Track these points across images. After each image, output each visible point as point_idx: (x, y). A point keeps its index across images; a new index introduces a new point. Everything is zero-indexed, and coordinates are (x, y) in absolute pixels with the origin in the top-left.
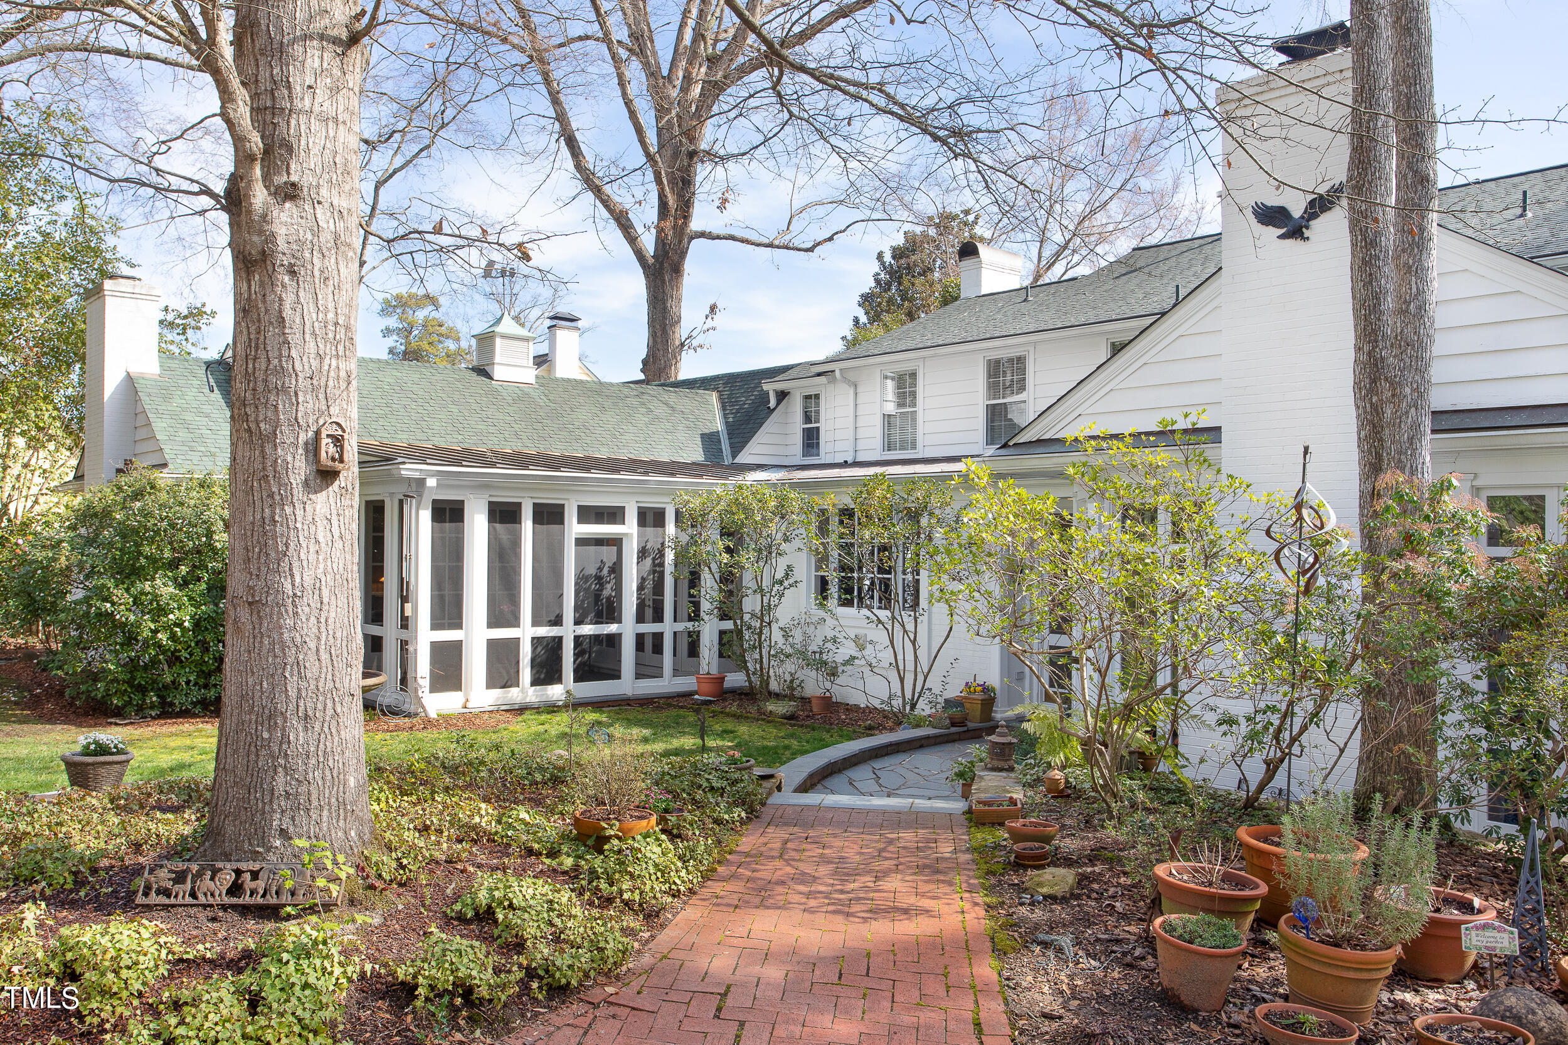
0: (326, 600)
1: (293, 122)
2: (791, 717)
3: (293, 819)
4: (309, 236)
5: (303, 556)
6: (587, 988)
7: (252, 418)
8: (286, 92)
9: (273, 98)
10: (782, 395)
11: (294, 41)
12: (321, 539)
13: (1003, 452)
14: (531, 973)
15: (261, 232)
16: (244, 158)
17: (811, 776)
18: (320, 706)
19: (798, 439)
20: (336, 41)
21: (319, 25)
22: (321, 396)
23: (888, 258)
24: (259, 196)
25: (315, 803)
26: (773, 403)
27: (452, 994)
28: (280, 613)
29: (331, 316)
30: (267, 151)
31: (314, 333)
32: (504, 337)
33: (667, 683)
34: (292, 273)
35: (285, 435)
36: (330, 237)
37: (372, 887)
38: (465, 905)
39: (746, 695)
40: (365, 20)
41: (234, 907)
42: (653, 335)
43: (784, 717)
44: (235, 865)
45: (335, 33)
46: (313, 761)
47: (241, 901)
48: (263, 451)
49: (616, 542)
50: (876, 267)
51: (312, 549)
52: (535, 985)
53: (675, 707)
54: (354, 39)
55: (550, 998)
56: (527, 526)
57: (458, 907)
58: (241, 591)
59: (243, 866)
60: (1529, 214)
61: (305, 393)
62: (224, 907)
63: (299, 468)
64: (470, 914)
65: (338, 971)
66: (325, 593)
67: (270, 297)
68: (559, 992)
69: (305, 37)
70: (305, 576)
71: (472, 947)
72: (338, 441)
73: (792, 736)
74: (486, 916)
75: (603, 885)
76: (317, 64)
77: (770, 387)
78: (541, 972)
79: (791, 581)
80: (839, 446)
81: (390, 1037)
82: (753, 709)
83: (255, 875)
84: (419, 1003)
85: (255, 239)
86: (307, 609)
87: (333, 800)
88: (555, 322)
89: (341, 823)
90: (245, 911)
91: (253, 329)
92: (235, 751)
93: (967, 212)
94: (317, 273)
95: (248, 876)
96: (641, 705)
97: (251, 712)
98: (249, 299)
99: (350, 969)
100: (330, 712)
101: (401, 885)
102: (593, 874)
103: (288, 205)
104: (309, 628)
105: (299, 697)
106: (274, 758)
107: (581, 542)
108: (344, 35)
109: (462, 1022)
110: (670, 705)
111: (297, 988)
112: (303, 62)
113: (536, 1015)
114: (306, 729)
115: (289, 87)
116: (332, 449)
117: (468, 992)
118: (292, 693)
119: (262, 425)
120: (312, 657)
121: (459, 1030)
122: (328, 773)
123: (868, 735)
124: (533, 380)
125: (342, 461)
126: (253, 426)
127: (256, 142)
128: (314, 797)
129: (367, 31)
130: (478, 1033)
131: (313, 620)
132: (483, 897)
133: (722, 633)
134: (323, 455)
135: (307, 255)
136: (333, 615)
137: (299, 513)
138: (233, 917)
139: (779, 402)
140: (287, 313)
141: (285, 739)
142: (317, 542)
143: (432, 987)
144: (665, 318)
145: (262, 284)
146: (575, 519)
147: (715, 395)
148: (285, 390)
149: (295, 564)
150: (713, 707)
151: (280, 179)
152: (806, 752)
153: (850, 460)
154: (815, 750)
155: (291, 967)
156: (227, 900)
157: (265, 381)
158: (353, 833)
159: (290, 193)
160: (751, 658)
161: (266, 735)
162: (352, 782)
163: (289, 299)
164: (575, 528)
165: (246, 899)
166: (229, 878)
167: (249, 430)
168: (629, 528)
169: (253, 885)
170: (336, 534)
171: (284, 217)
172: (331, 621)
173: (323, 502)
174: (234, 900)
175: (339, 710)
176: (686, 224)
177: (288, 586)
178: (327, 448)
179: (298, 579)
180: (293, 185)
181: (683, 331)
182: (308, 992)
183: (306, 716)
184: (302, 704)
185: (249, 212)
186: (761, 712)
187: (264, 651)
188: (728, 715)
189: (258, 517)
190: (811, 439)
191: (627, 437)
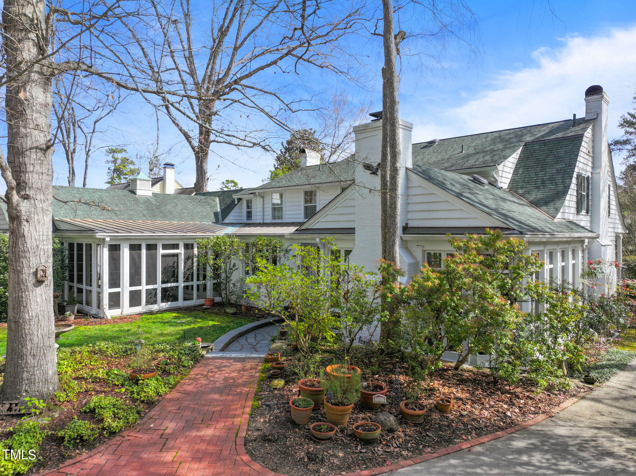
0: (40, 319)
1: (27, 175)
2: (234, 314)
3: (29, 386)
4: (33, 210)
5: (32, 307)
6: (122, 431)
7: (15, 265)
8: (24, 166)
9: (20, 168)
10: (240, 200)
11: (27, 150)
12: (38, 301)
13: (296, 232)
14: (103, 429)
15: (16, 210)
16: (10, 188)
17: (232, 338)
18: (38, 352)
19: (245, 214)
20: (41, 149)
21: (35, 145)
22: (38, 258)
23: (285, 145)
24: (15, 198)
25: (37, 381)
26: (236, 202)
27: (77, 439)
28: (25, 325)
29: (41, 233)
30: (18, 184)
31: (35, 239)
32: (140, 180)
33: (194, 302)
34: (28, 221)
35: (26, 270)
36: (41, 209)
37: (56, 405)
38: (87, 408)
39: (221, 305)
40: (52, 142)
41: (9, 415)
42: (198, 175)
43: (232, 314)
44: (10, 402)
45: (41, 147)
46: (36, 368)
47: (11, 413)
48: (18, 276)
49: (176, 255)
50: (281, 147)
51: (35, 304)
52: (105, 432)
53: (197, 310)
54: (48, 147)
55: (110, 435)
56: (144, 252)
57: (84, 409)
58: (12, 318)
59: (12, 402)
60: (464, 152)
61: (32, 258)
62: (6, 416)
63: (31, 280)
64: (88, 410)
65: (38, 436)
66: (40, 317)
67: (20, 229)
68: (112, 434)
69: (31, 149)
70: (33, 313)
71: (85, 423)
72: (44, 271)
73: (232, 321)
74: (93, 411)
75: (135, 396)
76: (35, 157)
77: (235, 197)
78: (107, 428)
79: (235, 268)
80: (258, 217)
81: (55, 454)
82: (223, 311)
83: (16, 405)
84: (65, 443)
85: (14, 211)
86: (34, 323)
87: (43, 379)
88: (166, 166)
89: (46, 386)
90: (13, 416)
91: (14, 238)
92: (10, 367)
93: (311, 129)
94: (36, 221)
95: (14, 405)
96: (185, 310)
97: (15, 354)
98: (13, 229)
99: (43, 435)
100: (42, 353)
101: (68, 402)
102: (132, 393)
103: (25, 201)
104: (34, 329)
105: (31, 349)
106: (23, 368)
107: (164, 256)
108: (44, 147)
109: (79, 447)
110: (195, 310)
111: (24, 443)
112: (30, 157)
113: (104, 442)
114: (34, 359)
115: (25, 164)
116: (42, 273)
117: (81, 437)
118: (29, 348)
119: (18, 268)
120: (35, 337)
121: (78, 449)
122: (41, 371)
123: (258, 320)
124: (151, 195)
125: (45, 276)
126: (15, 268)
127: (14, 183)
128: (37, 379)
129: (52, 145)
130: (84, 450)
131: (36, 326)
132: (92, 405)
133: (214, 284)
134: (39, 276)
135: (32, 215)
136: (43, 323)
137: (31, 294)
138: (10, 418)
139: (238, 202)
140: (26, 234)
141: (27, 362)
142: (37, 302)
143: (70, 437)
144: (202, 169)
145: (17, 225)
146: (161, 249)
147: (218, 199)
148: (25, 257)
149: (30, 310)
150: (209, 310)
151: (23, 193)
152: (235, 328)
153: (261, 222)
154: (238, 327)
155: (23, 437)
156: (7, 413)
157: (19, 254)
158: (51, 388)
159: (26, 197)
160: (223, 293)
161: (20, 362)
162: (50, 373)
163: (26, 229)
164: (161, 252)
165: (13, 412)
166: (8, 406)
167: (14, 269)
168: (181, 251)
169: (16, 408)
170: (44, 299)
171: (24, 204)
172: (42, 326)
173: (40, 290)
174: (9, 413)
175: (45, 352)
176: (209, 138)
177: (27, 316)
178: (40, 273)
179: (30, 314)
180: (27, 195)
181: (208, 175)
182: (27, 444)
183: (34, 355)
184: (32, 351)
185: (12, 204)
186: (225, 312)
187: (20, 336)
188: (214, 313)
189: (17, 295)
190: (249, 215)
191: (185, 215)
